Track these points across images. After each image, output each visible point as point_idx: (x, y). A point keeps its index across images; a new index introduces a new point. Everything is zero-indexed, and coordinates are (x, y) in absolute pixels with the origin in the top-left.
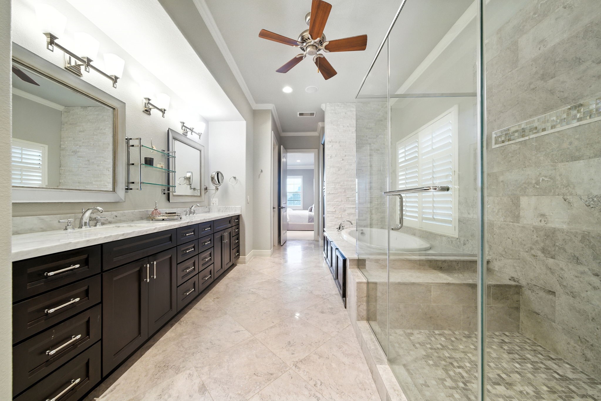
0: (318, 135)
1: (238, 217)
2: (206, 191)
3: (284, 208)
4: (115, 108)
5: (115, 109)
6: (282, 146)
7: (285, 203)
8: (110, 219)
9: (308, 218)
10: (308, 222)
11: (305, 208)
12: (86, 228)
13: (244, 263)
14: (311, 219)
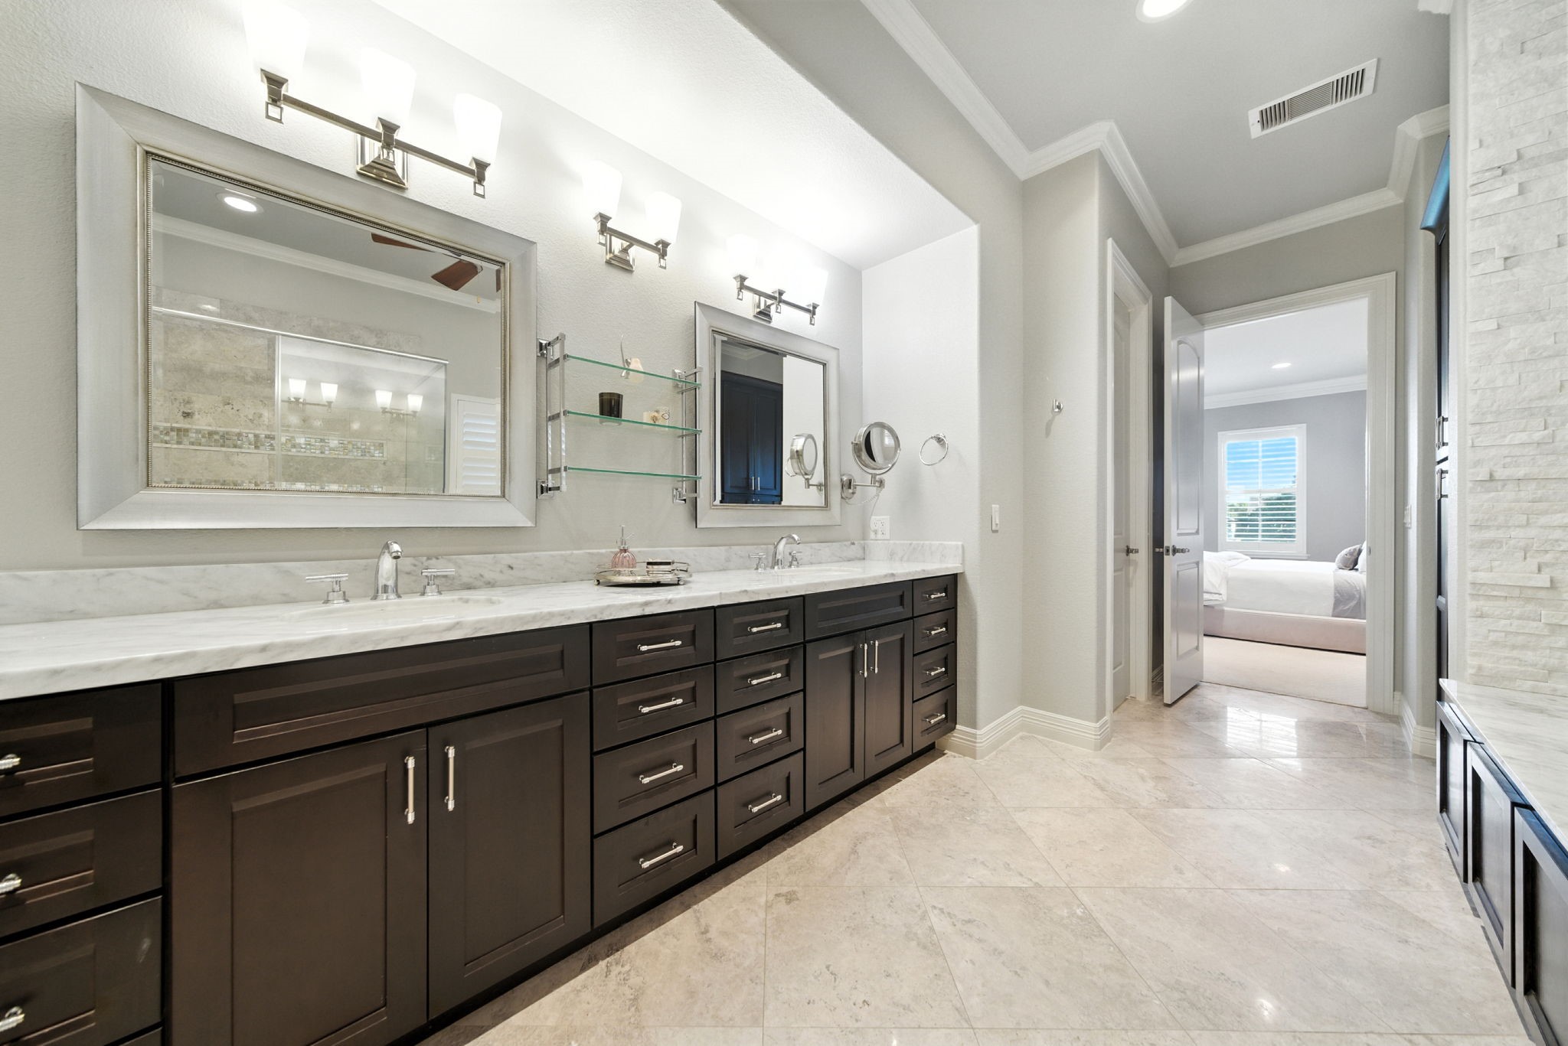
0: (1401, 201)
1: (951, 583)
2: (851, 491)
3: (1183, 551)
4: (504, 261)
5: (504, 264)
6: (1168, 301)
7: (1194, 531)
8: (489, 576)
9: (1332, 590)
10: (1331, 614)
11: (1316, 553)
12: (387, 599)
13: (972, 753)
14: (1347, 602)
